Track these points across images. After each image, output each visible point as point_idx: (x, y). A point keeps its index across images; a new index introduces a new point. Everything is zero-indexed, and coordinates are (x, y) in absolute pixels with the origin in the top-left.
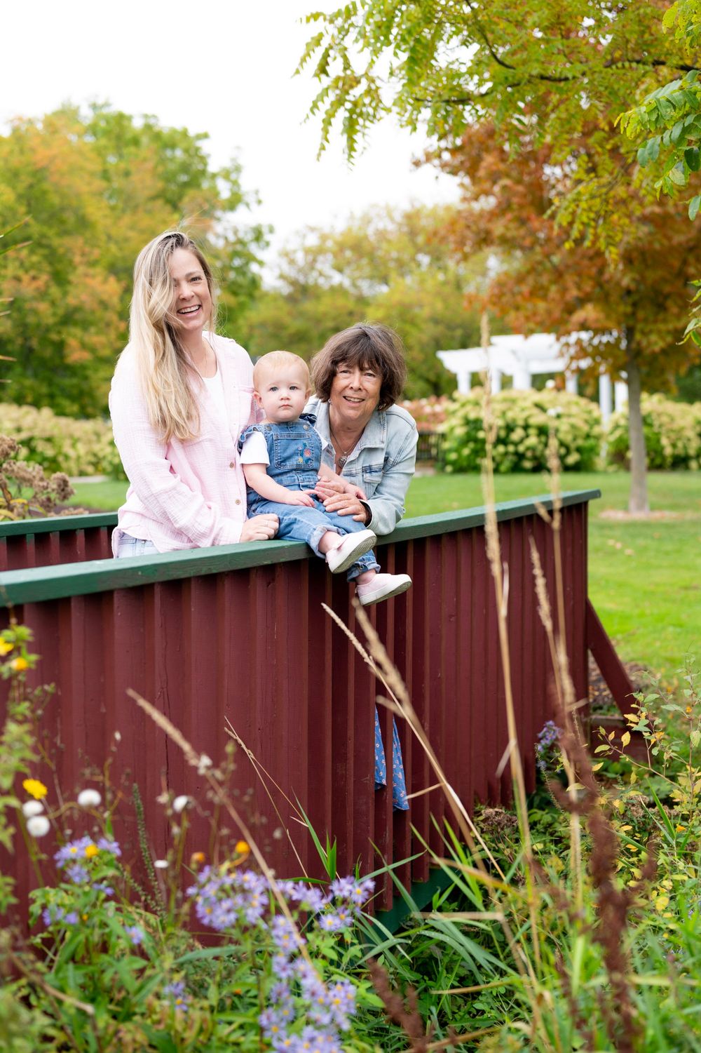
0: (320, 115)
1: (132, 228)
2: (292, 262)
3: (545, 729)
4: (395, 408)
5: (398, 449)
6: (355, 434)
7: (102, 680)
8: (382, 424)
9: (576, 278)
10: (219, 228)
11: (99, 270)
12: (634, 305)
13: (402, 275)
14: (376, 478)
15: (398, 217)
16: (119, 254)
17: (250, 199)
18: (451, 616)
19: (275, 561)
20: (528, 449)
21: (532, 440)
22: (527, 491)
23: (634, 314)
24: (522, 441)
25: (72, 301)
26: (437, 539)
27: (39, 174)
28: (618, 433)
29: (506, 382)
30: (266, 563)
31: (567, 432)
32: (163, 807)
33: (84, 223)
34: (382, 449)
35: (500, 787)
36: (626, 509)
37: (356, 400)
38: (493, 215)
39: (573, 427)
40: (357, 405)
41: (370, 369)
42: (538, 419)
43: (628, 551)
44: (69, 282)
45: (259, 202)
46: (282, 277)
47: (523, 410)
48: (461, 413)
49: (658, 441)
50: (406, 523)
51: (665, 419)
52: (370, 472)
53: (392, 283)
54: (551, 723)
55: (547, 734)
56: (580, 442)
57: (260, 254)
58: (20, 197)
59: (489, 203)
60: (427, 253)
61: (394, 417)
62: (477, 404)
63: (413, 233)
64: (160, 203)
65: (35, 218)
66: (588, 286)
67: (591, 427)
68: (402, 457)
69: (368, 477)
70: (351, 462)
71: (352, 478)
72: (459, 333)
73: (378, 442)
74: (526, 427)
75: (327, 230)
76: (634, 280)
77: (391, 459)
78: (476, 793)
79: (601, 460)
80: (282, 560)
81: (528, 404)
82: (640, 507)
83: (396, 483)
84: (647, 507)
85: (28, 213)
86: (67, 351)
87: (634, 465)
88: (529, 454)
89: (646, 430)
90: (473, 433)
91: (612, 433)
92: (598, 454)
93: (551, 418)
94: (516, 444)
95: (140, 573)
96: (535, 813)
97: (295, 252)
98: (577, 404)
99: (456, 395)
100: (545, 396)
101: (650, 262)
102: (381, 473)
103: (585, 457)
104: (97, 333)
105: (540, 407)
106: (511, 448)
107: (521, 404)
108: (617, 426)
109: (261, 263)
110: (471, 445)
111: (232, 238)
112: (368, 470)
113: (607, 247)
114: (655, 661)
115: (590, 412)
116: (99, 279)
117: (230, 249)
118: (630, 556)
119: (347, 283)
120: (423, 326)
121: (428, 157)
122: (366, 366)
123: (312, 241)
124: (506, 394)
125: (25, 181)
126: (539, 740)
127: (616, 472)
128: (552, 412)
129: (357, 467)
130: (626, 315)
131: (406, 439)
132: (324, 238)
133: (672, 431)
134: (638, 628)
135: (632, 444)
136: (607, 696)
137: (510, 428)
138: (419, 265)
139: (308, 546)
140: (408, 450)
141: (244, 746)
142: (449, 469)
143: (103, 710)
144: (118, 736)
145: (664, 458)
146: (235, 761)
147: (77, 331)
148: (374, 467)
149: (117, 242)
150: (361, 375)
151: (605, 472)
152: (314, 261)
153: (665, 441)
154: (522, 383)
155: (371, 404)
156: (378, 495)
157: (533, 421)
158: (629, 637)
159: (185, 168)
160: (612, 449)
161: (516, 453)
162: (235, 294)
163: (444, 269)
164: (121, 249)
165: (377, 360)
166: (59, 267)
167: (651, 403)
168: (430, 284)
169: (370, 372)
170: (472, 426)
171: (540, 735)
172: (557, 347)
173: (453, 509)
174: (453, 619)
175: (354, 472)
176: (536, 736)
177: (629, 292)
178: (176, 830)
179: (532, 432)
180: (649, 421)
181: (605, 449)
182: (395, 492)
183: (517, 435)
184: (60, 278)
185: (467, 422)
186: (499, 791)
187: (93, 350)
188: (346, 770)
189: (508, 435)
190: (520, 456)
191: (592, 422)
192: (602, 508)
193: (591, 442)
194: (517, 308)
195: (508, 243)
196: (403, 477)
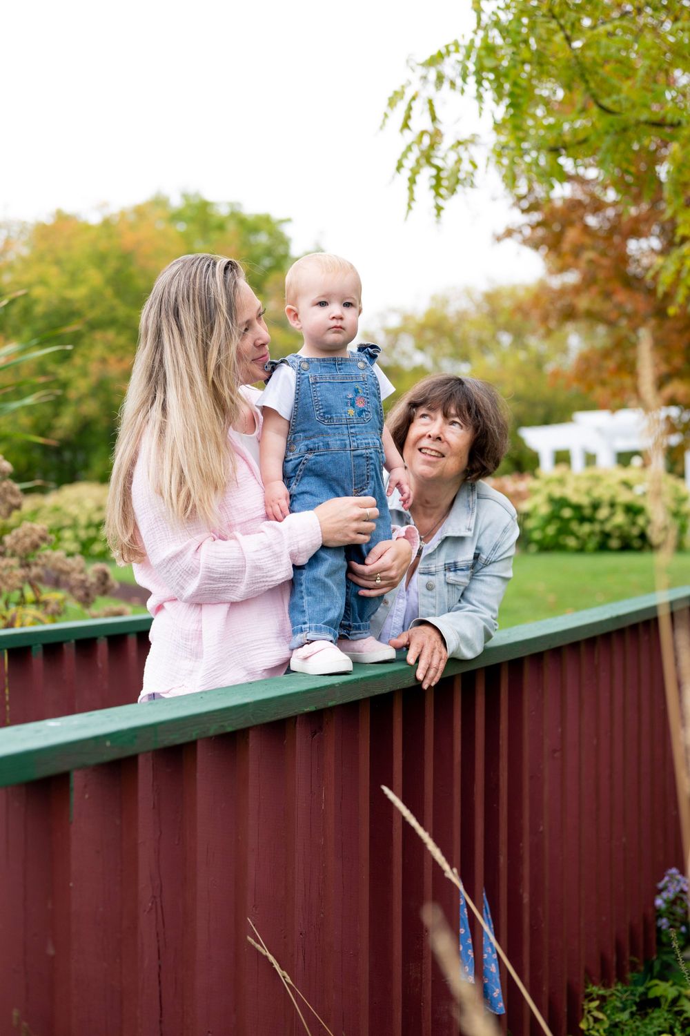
0: (406, 173)
3: (666, 879)
5: (492, 544)
7: (50, 906)
8: (471, 506)
13: (483, 354)
14: (461, 578)
15: (478, 297)
18: (555, 751)
19: (321, 706)
20: (615, 527)
21: (619, 518)
24: (608, 519)
27: (127, 257)
29: (590, 459)
30: (307, 710)
34: (471, 541)
35: (615, 959)
37: (433, 453)
38: (577, 290)
40: (434, 459)
41: (457, 416)
42: (624, 497)
47: (609, 488)
48: (545, 491)
52: (455, 571)
53: (473, 362)
54: (673, 870)
55: (669, 884)
58: (108, 281)
59: (572, 278)
60: (508, 332)
61: (489, 502)
62: (561, 482)
63: (493, 314)
65: (121, 300)
66: (677, 361)
67: (680, 505)
68: (497, 555)
69: (451, 576)
70: (430, 556)
71: (431, 577)
72: (540, 410)
73: (463, 529)
74: (612, 505)
75: (408, 311)
77: (484, 556)
78: (587, 971)
80: (331, 704)
81: (614, 481)
83: (488, 590)
85: (115, 295)
88: (616, 533)
90: (558, 511)
93: (637, 496)
94: (602, 522)
95: (108, 743)
96: (656, 985)
99: (540, 472)
100: (631, 473)
102: (469, 573)
105: (627, 485)
106: (597, 527)
107: (607, 482)
110: (556, 524)
112: (453, 567)
115: (676, 489)
119: (428, 363)
121: (509, 233)
122: (453, 411)
123: (394, 322)
124: (591, 471)
125: (113, 264)
126: (660, 891)
128: (638, 489)
129: (438, 563)
131: (504, 531)
132: (406, 319)
137: (596, 506)
138: (500, 344)
140: (507, 546)
141: (276, 966)
142: (533, 548)
143: (51, 951)
148: (460, 565)
150: (445, 422)
152: (396, 341)
154: (606, 460)
156: (464, 604)
157: (619, 499)
159: (269, 252)
161: (603, 532)
163: (525, 348)
165: (469, 408)
168: (511, 363)
169: (457, 419)
170: (556, 504)
171: (661, 885)
172: (645, 424)
174: (557, 755)
175: (433, 569)
176: (656, 888)
179: (619, 510)
183: (603, 513)
185: (552, 500)
186: (614, 964)
188: (421, 973)
189: (594, 513)
190: (606, 536)
191: (679, 500)
194: (603, 383)
195: (593, 317)
196: (497, 582)
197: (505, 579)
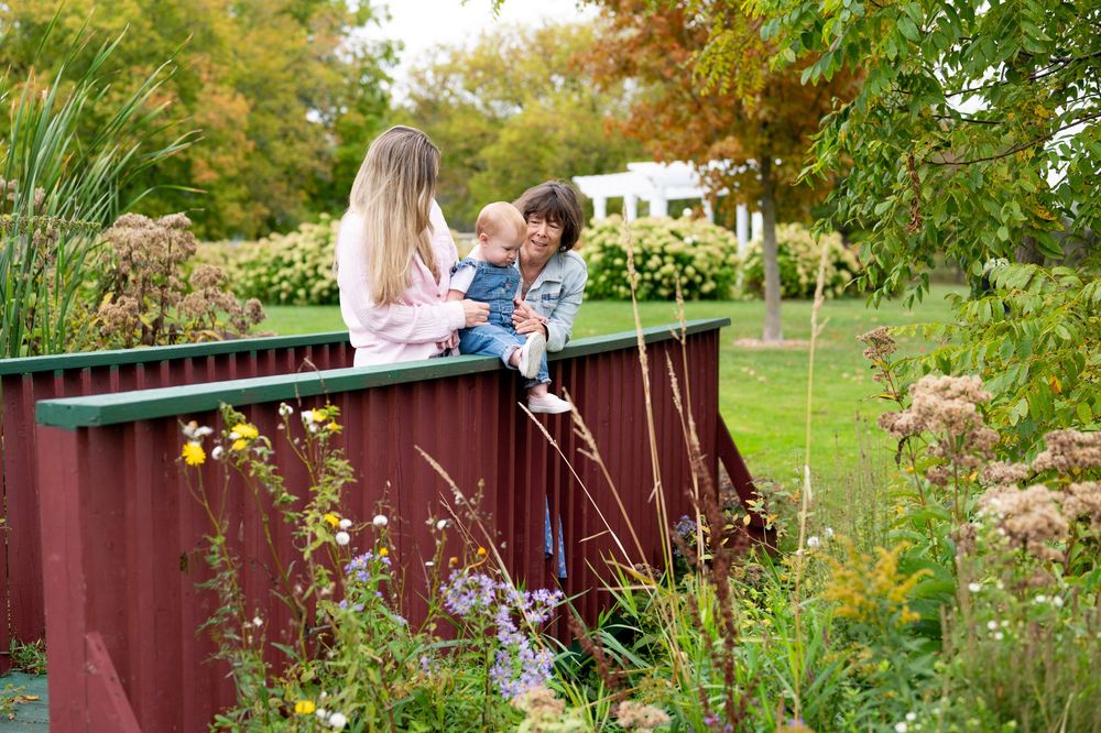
1: (258, 43)
2: (421, 81)
3: (681, 523)
4: (571, 252)
5: (572, 284)
6: (538, 268)
8: (560, 264)
9: (715, 110)
10: (347, 44)
11: (225, 89)
12: (771, 136)
13: (537, 97)
14: (552, 304)
15: (531, 36)
16: (247, 71)
17: (381, 15)
18: (604, 422)
19: (478, 371)
20: (664, 276)
21: (669, 268)
22: (662, 319)
23: (770, 145)
24: (658, 268)
25: (199, 119)
26: (594, 357)
28: (754, 262)
29: (642, 209)
30: (471, 372)
31: (703, 260)
32: (430, 527)
33: (210, 40)
34: (559, 283)
36: (760, 338)
37: (541, 244)
38: (637, 44)
39: (709, 255)
41: (555, 221)
42: (674, 246)
43: (761, 378)
44: (194, 99)
45: (389, 18)
46: (411, 96)
47: (659, 238)
48: (598, 240)
49: (795, 269)
50: (572, 343)
51: (801, 248)
52: (548, 300)
53: (525, 105)
54: (686, 517)
55: (683, 526)
56: (716, 270)
57: (389, 72)
58: (146, 11)
59: (629, 33)
60: (561, 74)
61: (569, 259)
62: (614, 231)
63: (547, 54)
64: (288, 17)
65: (161, 34)
66: (726, 116)
67: (727, 255)
68: (574, 290)
69: (546, 303)
70: (534, 290)
71: (533, 303)
72: (595, 156)
73: (556, 277)
74: (662, 255)
75: (458, 48)
76: (770, 112)
77: (566, 291)
79: (737, 289)
81: (665, 231)
82: (774, 335)
83: (567, 309)
84: (781, 335)
85: (153, 28)
86: (194, 171)
87: (768, 293)
88: (665, 281)
89: (780, 259)
90: (610, 260)
91: (748, 262)
92: (734, 283)
93: (687, 246)
94: (652, 272)
97: (424, 71)
98: (713, 232)
99: (592, 222)
100: (681, 224)
101: (786, 95)
103: (721, 285)
104: (224, 154)
105: (677, 235)
106: (647, 276)
107: (658, 231)
108: (753, 255)
109: (390, 81)
110: (608, 272)
111: (360, 55)
112: (547, 297)
113: (744, 96)
114: (781, 476)
115: (726, 240)
116: (227, 97)
117: (358, 65)
118: (762, 382)
119: (478, 102)
120: (557, 149)
122: (552, 219)
123: (443, 59)
124: (642, 221)
127: (752, 300)
128: (688, 240)
129: (538, 296)
130: (762, 146)
131: (579, 276)
132: (455, 57)
133: (808, 260)
134: (768, 449)
135: (767, 273)
136: (735, 501)
137: (646, 256)
138: (553, 85)
139: (500, 360)
140: (579, 285)
144: (389, 484)
145: (799, 287)
146: (483, 493)
147: (205, 151)
148: (552, 296)
149: (243, 58)
150: (547, 225)
151: (741, 301)
152: (445, 80)
153: (800, 270)
154: (658, 210)
155: (553, 248)
156: (554, 319)
157: (668, 249)
158: (759, 456)
160: (748, 278)
161: (652, 281)
162: (363, 112)
163: (579, 90)
164: (247, 66)
165: (561, 215)
166: (185, 84)
167: (787, 233)
168: (565, 106)
169: (555, 224)
170: (608, 252)
171: (677, 527)
172: (696, 176)
173: (589, 335)
174: (606, 424)
175: (535, 299)
177: (765, 124)
178: (438, 542)
179: (668, 259)
180: (785, 249)
181: (740, 278)
182: (565, 316)
183: (654, 262)
184: (186, 97)
185: (604, 249)
187: (220, 170)
188: (523, 539)
189: (644, 263)
190: (657, 284)
191: (728, 250)
192: (737, 336)
193: (728, 270)
194: (657, 137)
196: (573, 306)
197: (577, 305)
